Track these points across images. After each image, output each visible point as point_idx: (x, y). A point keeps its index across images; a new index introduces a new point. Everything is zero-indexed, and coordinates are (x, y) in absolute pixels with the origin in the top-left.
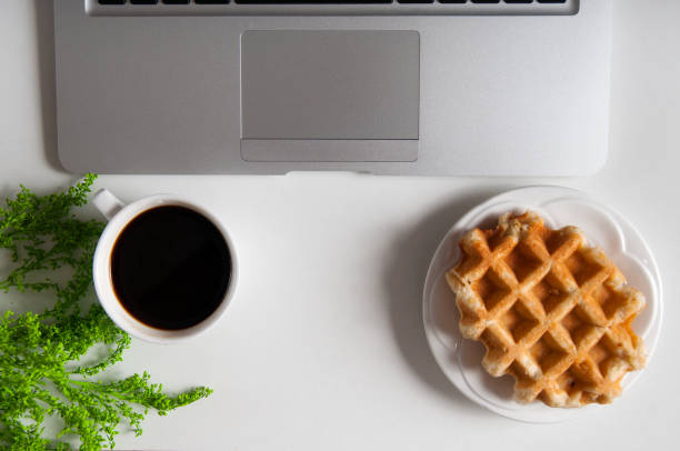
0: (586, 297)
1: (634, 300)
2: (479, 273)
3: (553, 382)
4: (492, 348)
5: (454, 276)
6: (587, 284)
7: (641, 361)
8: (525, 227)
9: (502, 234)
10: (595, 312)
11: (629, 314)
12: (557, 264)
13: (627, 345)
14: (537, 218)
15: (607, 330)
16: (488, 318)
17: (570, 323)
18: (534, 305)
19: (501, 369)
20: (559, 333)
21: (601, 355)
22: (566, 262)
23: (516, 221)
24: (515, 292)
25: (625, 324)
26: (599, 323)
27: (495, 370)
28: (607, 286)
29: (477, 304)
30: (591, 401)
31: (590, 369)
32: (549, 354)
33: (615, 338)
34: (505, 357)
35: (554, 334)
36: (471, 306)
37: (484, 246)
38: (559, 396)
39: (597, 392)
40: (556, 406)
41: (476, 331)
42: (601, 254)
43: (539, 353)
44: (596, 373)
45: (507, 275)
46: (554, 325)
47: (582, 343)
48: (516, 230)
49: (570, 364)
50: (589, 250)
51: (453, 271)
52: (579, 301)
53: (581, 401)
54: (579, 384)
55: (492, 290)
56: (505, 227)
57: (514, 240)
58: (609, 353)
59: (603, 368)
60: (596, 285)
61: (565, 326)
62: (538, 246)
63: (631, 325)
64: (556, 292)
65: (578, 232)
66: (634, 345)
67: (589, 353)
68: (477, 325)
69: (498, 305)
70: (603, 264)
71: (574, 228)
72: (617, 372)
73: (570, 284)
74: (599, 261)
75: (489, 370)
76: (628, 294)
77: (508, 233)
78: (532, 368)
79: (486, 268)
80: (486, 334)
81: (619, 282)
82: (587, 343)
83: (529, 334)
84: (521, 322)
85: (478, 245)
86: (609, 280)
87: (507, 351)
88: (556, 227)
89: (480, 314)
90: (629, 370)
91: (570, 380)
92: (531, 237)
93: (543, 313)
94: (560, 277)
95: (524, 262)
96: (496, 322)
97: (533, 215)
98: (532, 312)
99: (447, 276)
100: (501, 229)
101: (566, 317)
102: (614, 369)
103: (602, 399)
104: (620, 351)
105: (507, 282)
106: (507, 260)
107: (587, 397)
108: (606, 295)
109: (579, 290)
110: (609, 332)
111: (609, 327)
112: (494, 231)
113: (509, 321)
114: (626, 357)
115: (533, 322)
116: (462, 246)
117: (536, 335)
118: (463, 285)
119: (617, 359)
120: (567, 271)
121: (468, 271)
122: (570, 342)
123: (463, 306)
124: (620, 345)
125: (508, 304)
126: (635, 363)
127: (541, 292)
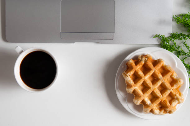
0: (165, 80)
1: (180, 81)
2: (132, 73)
3: (155, 106)
4: (136, 96)
5: (125, 74)
6: (165, 76)
7: (182, 100)
8: (146, 59)
9: (139, 61)
10: (168, 85)
11: (178, 85)
12: (156, 70)
13: (178, 95)
14: (150, 56)
15: (171, 90)
16: (135, 86)
17: (160, 89)
18: (149, 82)
19: (139, 102)
20: (156, 91)
21: (170, 98)
22: (159, 70)
23: (144, 57)
24: (143, 78)
25: (177, 89)
26: (169, 88)
27: (137, 102)
28: (171, 77)
29: (132, 82)
30: (167, 113)
31: (166, 102)
32: (154, 98)
33: (174, 93)
34: (140, 98)
35: (155, 91)
36: (130, 82)
37: (134, 64)
38: (157, 111)
39: (168, 110)
40: (156, 114)
41: (131, 90)
42: (169, 67)
43: (151, 98)
44: (168, 104)
45: (141, 73)
46: (155, 89)
47: (164, 94)
48: (143, 60)
49: (160, 101)
50: (166, 66)
51: (124, 72)
52: (163, 81)
53: (164, 112)
54: (163, 107)
55: (136, 78)
56: (140, 59)
57: (143, 62)
58: (172, 98)
59: (170, 102)
60: (168, 77)
61: (159, 89)
62: (150, 64)
63: (179, 89)
64: (156, 79)
65: (163, 60)
66: (180, 95)
67: (166, 98)
68: (131, 88)
69: (138, 83)
70: (170, 70)
71: (161, 59)
72: (174, 104)
73: (160, 76)
74: (169, 69)
75: (135, 103)
76: (178, 79)
77: (141, 60)
78: (148, 102)
79: (134, 71)
80: (134, 91)
81: (175, 76)
82: (165, 94)
83: (147, 92)
84: (145, 88)
85: (132, 64)
86: (172, 75)
87: (141, 96)
88: (156, 59)
89: (132, 85)
90: (178, 103)
91: (160, 106)
92: (148, 62)
93: (152, 85)
94: (157, 74)
95: (146, 69)
96: (138, 87)
97: (149, 55)
98: (148, 84)
99: (122, 74)
100: (139, 60)
101: (159, 87)
102: (174, 103)
103: (170, 112)
104: (176, 97)
105: (141, 75)
106: (141, 69)
107: (165, 111)
108: (171, 80)
109: (163, 78)
110: (172, 91)
111: (172, 89)
112: (137, 60)
113: (142, 87)
114: (177, 99)
115: (149, 88)
116: (127, 64)
117: (150, 92)
118: (127, 76)
119: (175, 100)
120: (159, 72)
121: (129, 72)
122: (160, 94)
123: (127, 83)
124: (176, 95)
125: (141, 82)
126: (180, 101)
127: (151, 79)
